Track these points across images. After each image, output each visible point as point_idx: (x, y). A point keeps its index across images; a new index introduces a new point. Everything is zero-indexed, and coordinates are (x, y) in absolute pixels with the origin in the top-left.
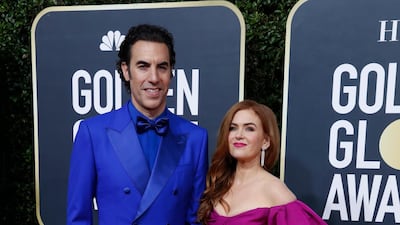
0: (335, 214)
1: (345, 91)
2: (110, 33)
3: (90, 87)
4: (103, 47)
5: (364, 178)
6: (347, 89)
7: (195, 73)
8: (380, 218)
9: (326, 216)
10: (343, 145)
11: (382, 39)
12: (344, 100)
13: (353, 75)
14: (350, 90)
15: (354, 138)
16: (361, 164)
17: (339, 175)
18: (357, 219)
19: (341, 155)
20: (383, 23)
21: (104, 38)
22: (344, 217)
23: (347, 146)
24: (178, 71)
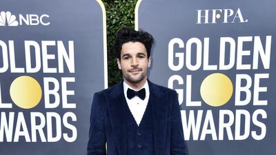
1: (176, 56)
5: (192, 112)
6: (178, 55)
7: (71, 44)
8: (203, 138)
11: (199, 22)
12: (176, 62)
13: (181, 45)
14: (180, 55)
18: (188, 139)
20: (199, 12)
23: (180, 92)
24: (58, 42)
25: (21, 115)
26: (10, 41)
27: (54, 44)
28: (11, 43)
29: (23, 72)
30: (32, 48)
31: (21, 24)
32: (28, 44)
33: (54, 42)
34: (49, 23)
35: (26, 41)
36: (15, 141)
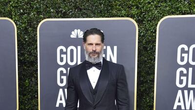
0: (179, 107)
2: (76, 30)
3: (66, 53)
4: (72, 36)
15: (187, 75)
16: (190, 86)
19: (181, 82)
21: (73, 33)
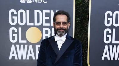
6: (109, 19)
9: (103, 59)
10: (108, 36)
12: (108, 22)
13: (111, 15)
14: (110, 19)
17: (107, 46)
22: (109, 59)
23: (109, 36)
24: (51, 11)
25: (31, 46)
26: (27, 10)
27: (49, 12)
28: (28, 11)
29: (33, 25)
30: (38, 14)
31: (33, 2)
32: (36, 11)
33: (49, 11)
34: (47, 2)
35: (35, 10)
36: (27, 59)
